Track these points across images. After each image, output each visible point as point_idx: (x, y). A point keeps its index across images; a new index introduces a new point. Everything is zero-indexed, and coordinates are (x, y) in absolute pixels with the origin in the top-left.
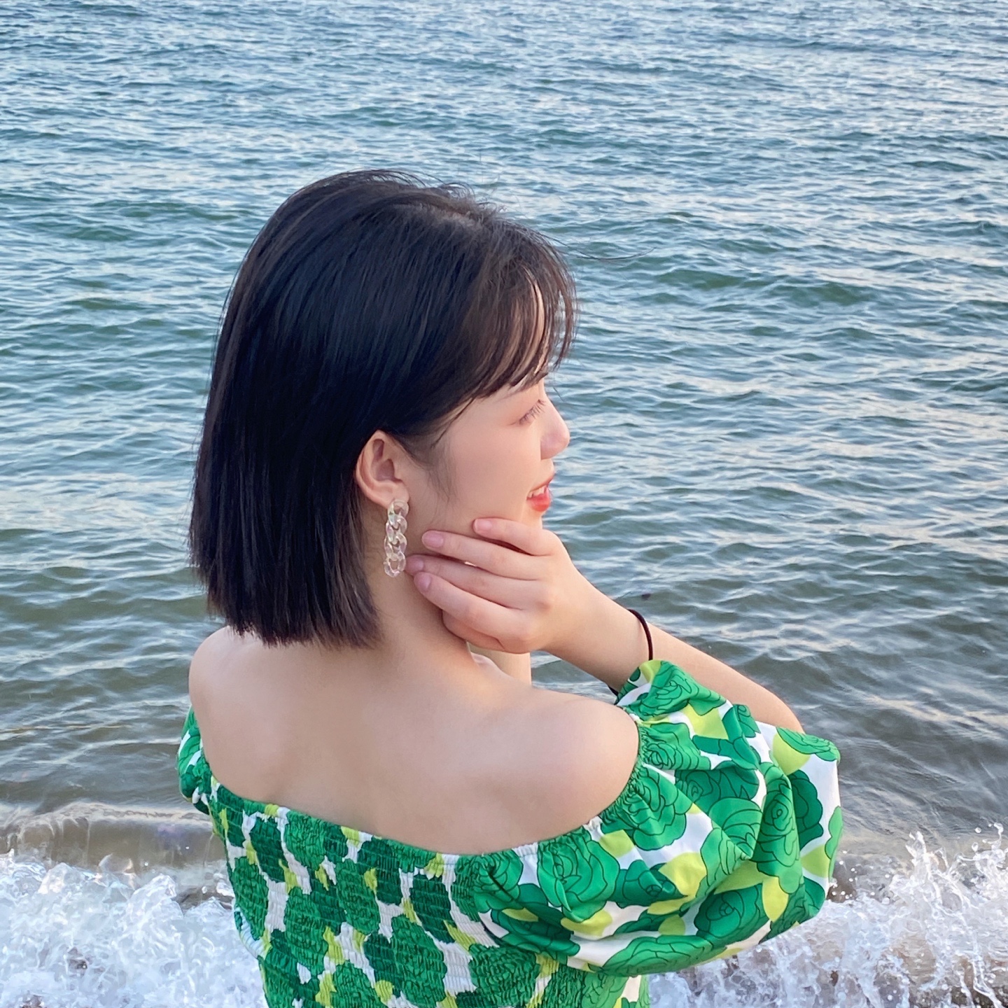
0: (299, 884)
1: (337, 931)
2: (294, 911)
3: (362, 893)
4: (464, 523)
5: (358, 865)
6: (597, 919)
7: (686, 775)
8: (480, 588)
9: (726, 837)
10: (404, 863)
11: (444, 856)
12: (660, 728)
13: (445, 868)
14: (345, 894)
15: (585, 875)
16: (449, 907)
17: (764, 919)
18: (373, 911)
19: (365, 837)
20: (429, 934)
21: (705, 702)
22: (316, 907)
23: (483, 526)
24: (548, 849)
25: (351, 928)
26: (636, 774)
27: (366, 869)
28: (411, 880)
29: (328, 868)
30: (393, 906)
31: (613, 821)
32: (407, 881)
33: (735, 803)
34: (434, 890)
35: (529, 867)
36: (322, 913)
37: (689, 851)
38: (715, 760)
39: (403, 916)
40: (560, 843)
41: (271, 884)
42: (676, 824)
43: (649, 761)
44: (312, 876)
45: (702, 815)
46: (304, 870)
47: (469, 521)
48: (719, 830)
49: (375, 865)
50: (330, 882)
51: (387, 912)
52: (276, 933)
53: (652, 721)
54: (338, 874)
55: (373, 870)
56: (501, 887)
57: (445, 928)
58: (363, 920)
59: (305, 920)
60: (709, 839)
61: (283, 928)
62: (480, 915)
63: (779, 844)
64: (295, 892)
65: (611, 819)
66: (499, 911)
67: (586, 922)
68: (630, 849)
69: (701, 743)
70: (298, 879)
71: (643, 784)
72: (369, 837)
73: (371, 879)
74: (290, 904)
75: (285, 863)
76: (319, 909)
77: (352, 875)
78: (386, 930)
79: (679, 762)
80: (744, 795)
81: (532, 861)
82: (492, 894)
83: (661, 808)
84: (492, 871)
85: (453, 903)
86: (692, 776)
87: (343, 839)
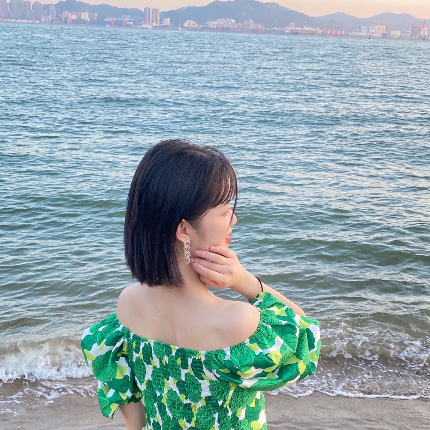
0: (156, 365)
1: (168, 379)
2: (155, 374)
3: (176, 366)
4: (207, 247)
5: (175, 357)
6: (248, 372)
7: (274, 326)
8: (212, 268)
9: (287, 346)
10: (189, 355)
11: (201, 352)
12: (266, 312)
13: (202, 356)
14: (171, 367)
15: (245, 357)
16: (203, 368)
17: (299, 373)
18: (179, 372)
19: (177, 348)
20: (196, 378)
21: (280, 305)
22: (161, 372)
23: (213, 248)
24: (233, 349)
25: (172, 378)
26: (260, 326)
27: (178, 358)
28: (191, 360)
29: (166, 358)
30: (186, 370)
31: (253, 340)
32: (190, 361)
33: (290, 336)
34: (198, 363)
35: (227, 354)
36: (163, 374)
37: (276, 349)
38: (284, 322)
39: (188, 373)
40: (237, 347)
41: (147, 366)
42: (272, 341)
43: (264, 322)
44: (161, 362)
45: (280, 339)
46: (158, 360)
47: (209, 247)
48: (285, 344)
49: (181, 357)
50: (166, 363)
51: (183, 372)
52: (149, 381)
53: (264, 310)
54: (169, 360)
55: (180, 358)
56: (219, 361)
57: (202, 375)
58: (176, 375)
59: (158, 376)
60: (282, 346)
61: (151, 379)
62: (213, 370)
63: (303, 350)
64: (155, 368)
65: (253, 339)
66: (218, 369)
67: (245, 372)
68: (258, 349)
69: (279, 317)
70: (156, 364)
71: (262, 329)
72: (178, 348)
73: (179, 361)
74: (153, 372)
75: (152, 359)
76: (163, 373)
77: (173, 361)
78: (183, 378)
79: (273, 323)
80: (292, 333)
81: (228, 353)
82: (216, 363)
83: (268, 336)
84: (216, 356)
85: (204, 367)
86: (276, 327)
87: (171, 349)
